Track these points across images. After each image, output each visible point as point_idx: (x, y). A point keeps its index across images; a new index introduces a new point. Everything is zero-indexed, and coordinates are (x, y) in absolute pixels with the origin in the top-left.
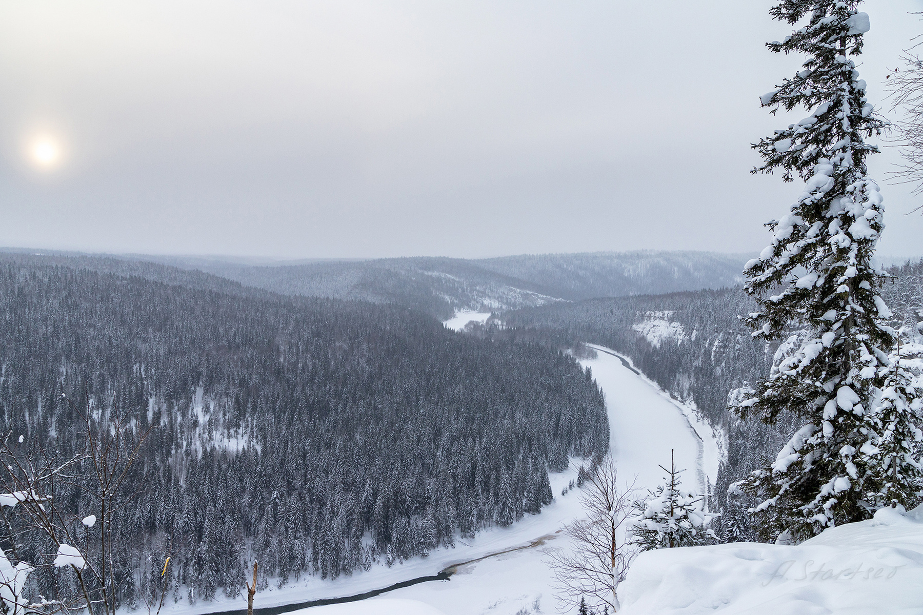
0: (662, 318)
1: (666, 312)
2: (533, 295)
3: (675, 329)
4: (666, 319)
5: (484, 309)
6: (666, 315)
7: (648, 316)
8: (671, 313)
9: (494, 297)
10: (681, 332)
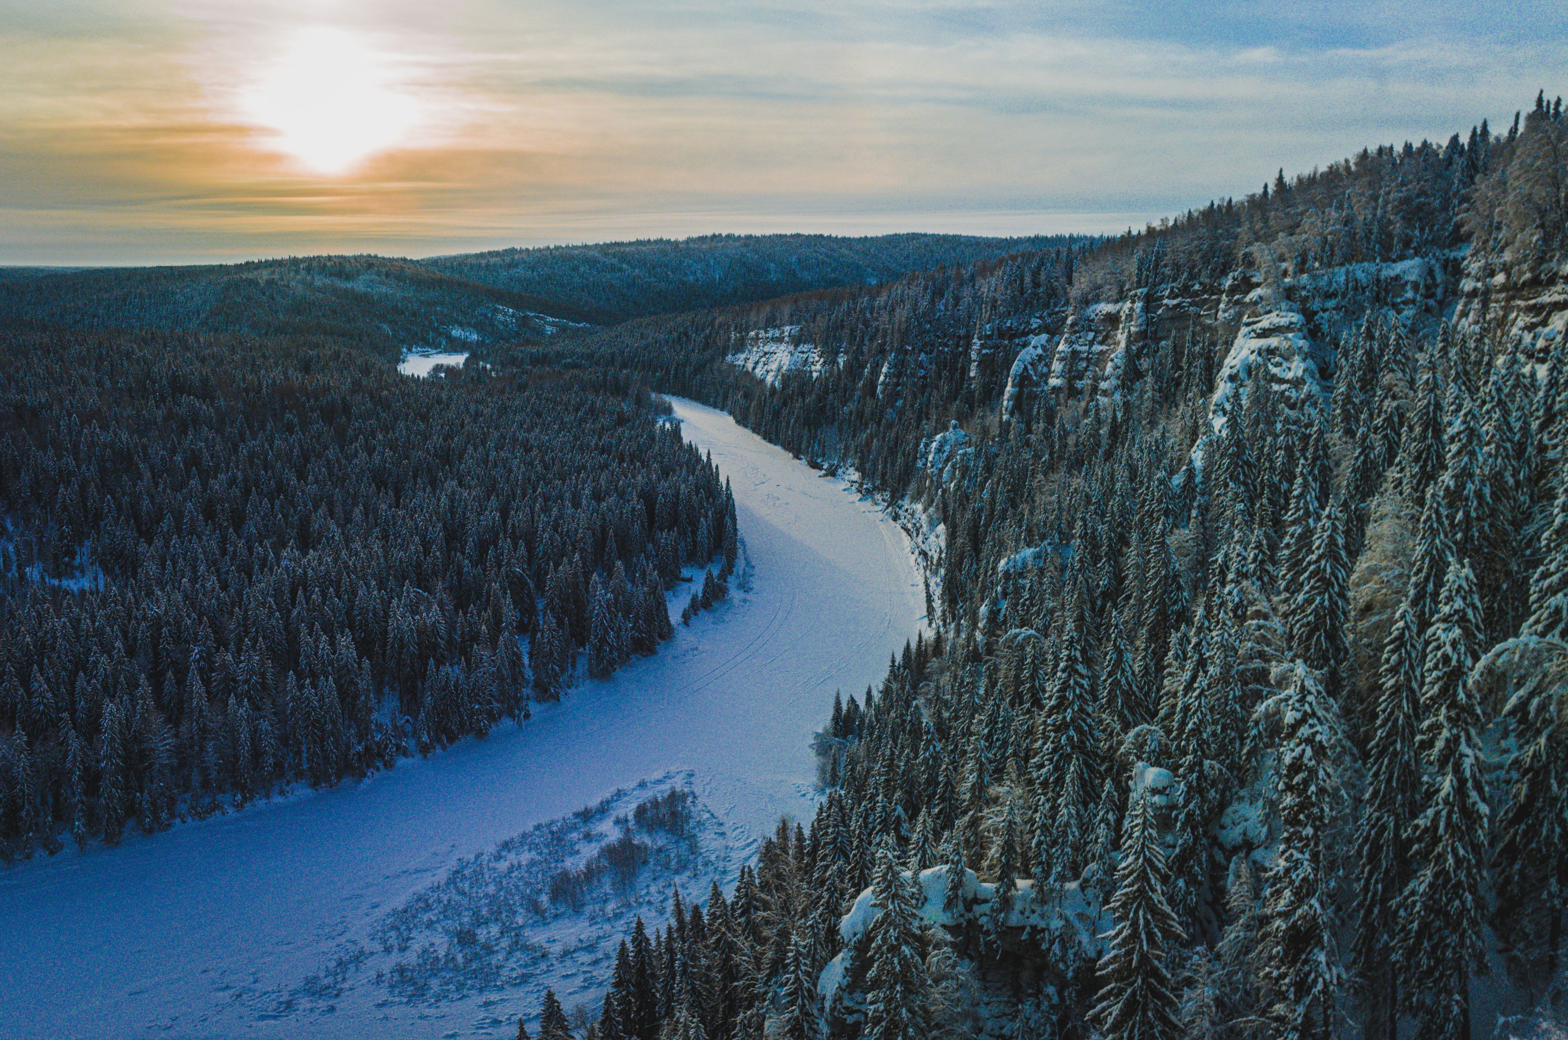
0: (779, 340)
1: (787, 328)
2: (538, 317)
3: (805, 356)
4: (787, 339)
5: (455, 346)
6: (786, 334)
7: (752, 339)
8: (796, 329)
9: (469, 324)
10: (817, 358)
